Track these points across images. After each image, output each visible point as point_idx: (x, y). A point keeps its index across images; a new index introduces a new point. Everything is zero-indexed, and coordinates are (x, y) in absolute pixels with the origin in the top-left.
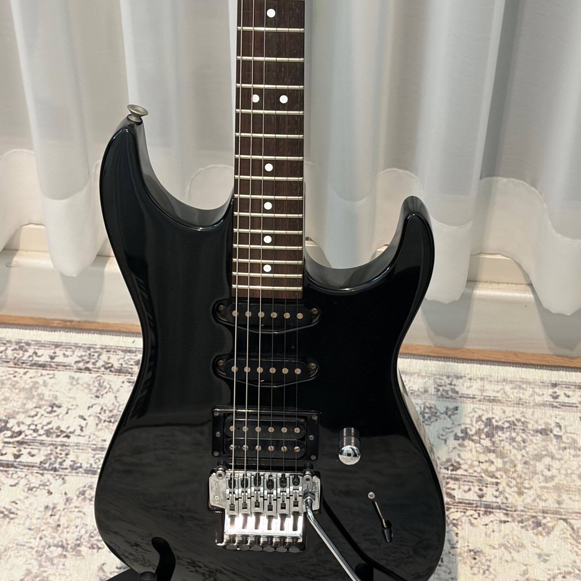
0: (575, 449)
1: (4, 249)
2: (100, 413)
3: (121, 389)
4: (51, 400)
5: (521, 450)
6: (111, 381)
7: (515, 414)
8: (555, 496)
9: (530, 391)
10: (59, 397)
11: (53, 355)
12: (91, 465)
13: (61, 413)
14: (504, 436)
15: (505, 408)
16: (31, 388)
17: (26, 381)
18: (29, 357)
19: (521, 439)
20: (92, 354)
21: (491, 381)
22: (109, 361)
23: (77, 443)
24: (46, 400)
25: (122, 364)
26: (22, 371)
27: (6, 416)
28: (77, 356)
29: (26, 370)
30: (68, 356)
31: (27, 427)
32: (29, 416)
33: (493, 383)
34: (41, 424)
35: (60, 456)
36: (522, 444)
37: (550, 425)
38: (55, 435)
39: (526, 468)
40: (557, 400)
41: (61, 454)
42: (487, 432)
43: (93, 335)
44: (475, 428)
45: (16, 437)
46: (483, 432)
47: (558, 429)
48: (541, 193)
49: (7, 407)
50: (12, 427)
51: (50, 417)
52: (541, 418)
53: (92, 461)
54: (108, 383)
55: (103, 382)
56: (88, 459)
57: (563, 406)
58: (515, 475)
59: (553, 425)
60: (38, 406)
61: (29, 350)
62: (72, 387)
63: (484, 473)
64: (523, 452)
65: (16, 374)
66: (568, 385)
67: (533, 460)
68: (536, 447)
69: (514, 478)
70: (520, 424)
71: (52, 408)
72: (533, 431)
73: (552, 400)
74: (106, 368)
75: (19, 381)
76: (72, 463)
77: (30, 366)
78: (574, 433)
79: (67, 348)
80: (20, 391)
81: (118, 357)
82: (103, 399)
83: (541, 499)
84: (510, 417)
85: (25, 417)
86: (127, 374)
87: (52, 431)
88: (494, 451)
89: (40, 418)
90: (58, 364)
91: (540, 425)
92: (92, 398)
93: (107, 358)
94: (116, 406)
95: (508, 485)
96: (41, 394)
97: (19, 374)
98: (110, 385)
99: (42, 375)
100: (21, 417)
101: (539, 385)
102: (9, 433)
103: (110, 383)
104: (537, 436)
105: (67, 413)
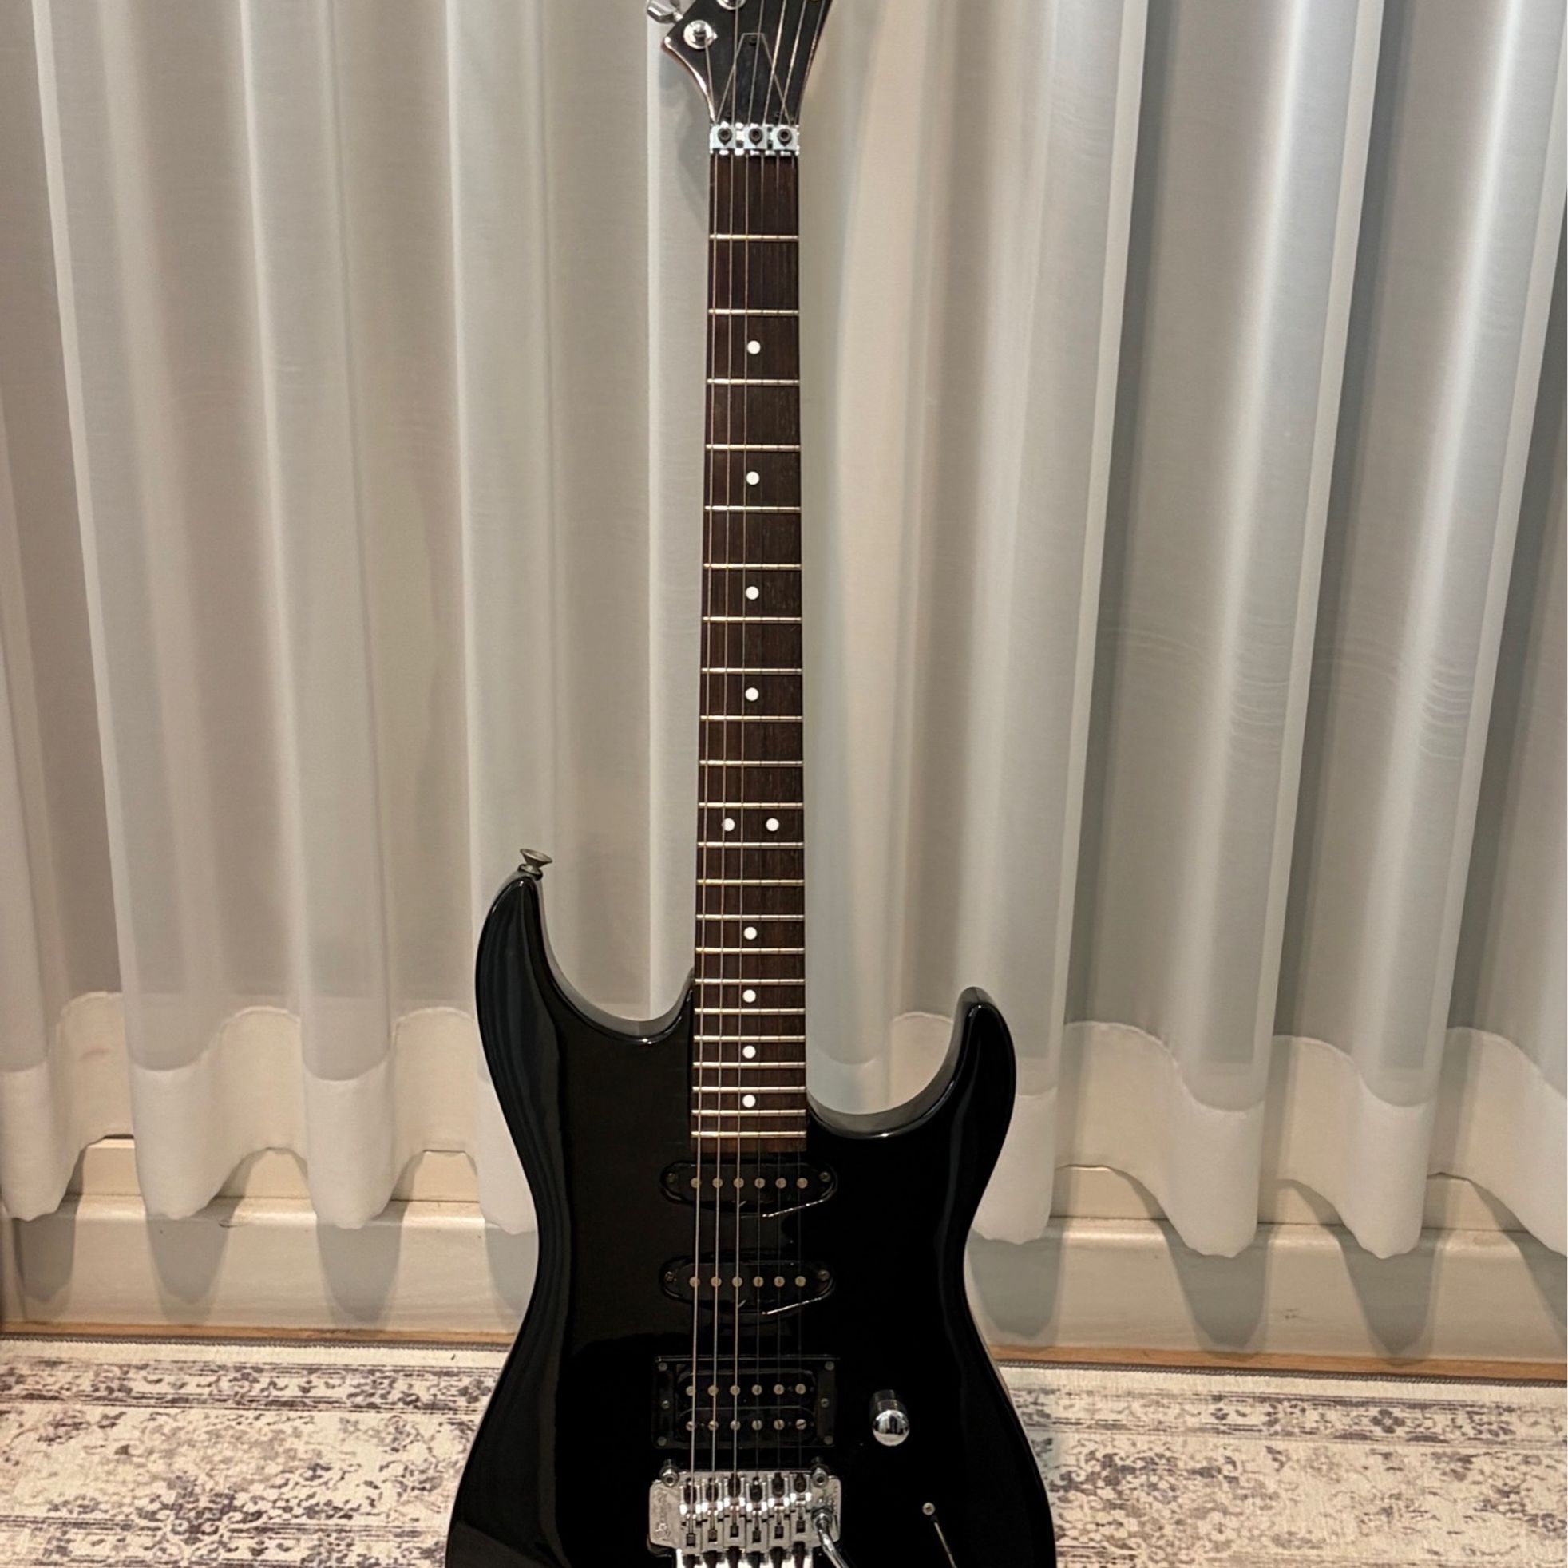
0: (1263, 1496)
1: (217, 1197)
2: (403, 1476)
3: (438, 1435)
4: (311, 1459)
5: (1169, 1503)
6: (417, 1424)
7: (1152, 1445)
9: (1175, 1409)
10: (324, 1453)
11: (306, 1386)
12: (396, 1560)
13: (331, 1479)
14: (1136, 1482)
15: (1134, 1437)
16: (271, 1441)
17: (260, 1429)
18: (263, 1390)
19: (1168, 1485)
21: (1106, 1396)
22: (411, 1392)
23: (367, 1526)
24: (301, 1460)
25: (435, 1395)
26: (251, 1414)
27: (229, 1488)
28: (351, 1385)
29: (258, 1412)
30: (333, 1387)
31: (271, 1504)
32: (273, 1487)
33: (1109, 1398)
34: (296, 1497)
35: (337, 1548)
36: (1171, 1494)
37: (1216, 1460)
38: (323, 1515)
39: (1180, 1531)
40: (1224, 1422)
41: (338, 1545)
42: (1106, 1477)
43: (377, 1350)
44: (1085, 1471)
45: (251, 1521)
46: (1100, 1478)
47: (1230, 1467)
48: (1166, 1044)
49: (230, 1473)
50: (243, 1506)
51: (311, 1487)
52: (1200, 1451)
53: (397, 1554)
54: (413, 1427)
55: (404, 1426)
56: (390, 1551)
57: (1235, 1430)
58: (1161, 1543)
59: (1221, 1460)
60: (287, 1469)
61: (261, 1380)
62: (346, 1435)
63: (1108, 1541)
64: (1174, 1505)
65: (240, 1420)
66: (1241, 1398)
67: (1190, 1517)
68: (1194, 1496)
69: (1160, 1547)
70: (1164, 1461)
71: (314, 1470)
72: (1187, 1471)
73: (1216, 1421)
74: (408, 1403)
75: (248, 1430)
76: (360, 1559)
77: (266, 1405)
78: (1259, 1472)
79: (330, 1373)
80: (251, 1448)
81: (429, 1383)
82: (406, 1453)
84: (1144, 1452)
85: (265, 1489)
86: (446, 1411)
87: (317, 1508)
88: (1121, 1507)
89: (293, 1489)
90: (317, 1400)
91: (1198, 1462)
92: (386, 1452)
93: (406, 1386)
94: (431, 1464)
95: (1151, 1559)
96: (290, 1450)
97: (247, 1418)
98: (417, 1430)
99: (288, 1419)
100: (257, 1489)
101: (1190, 1399)
102: (238, 1516)
103: (417, 1426)
104: (1195, 1479)
105: (342, 1478)
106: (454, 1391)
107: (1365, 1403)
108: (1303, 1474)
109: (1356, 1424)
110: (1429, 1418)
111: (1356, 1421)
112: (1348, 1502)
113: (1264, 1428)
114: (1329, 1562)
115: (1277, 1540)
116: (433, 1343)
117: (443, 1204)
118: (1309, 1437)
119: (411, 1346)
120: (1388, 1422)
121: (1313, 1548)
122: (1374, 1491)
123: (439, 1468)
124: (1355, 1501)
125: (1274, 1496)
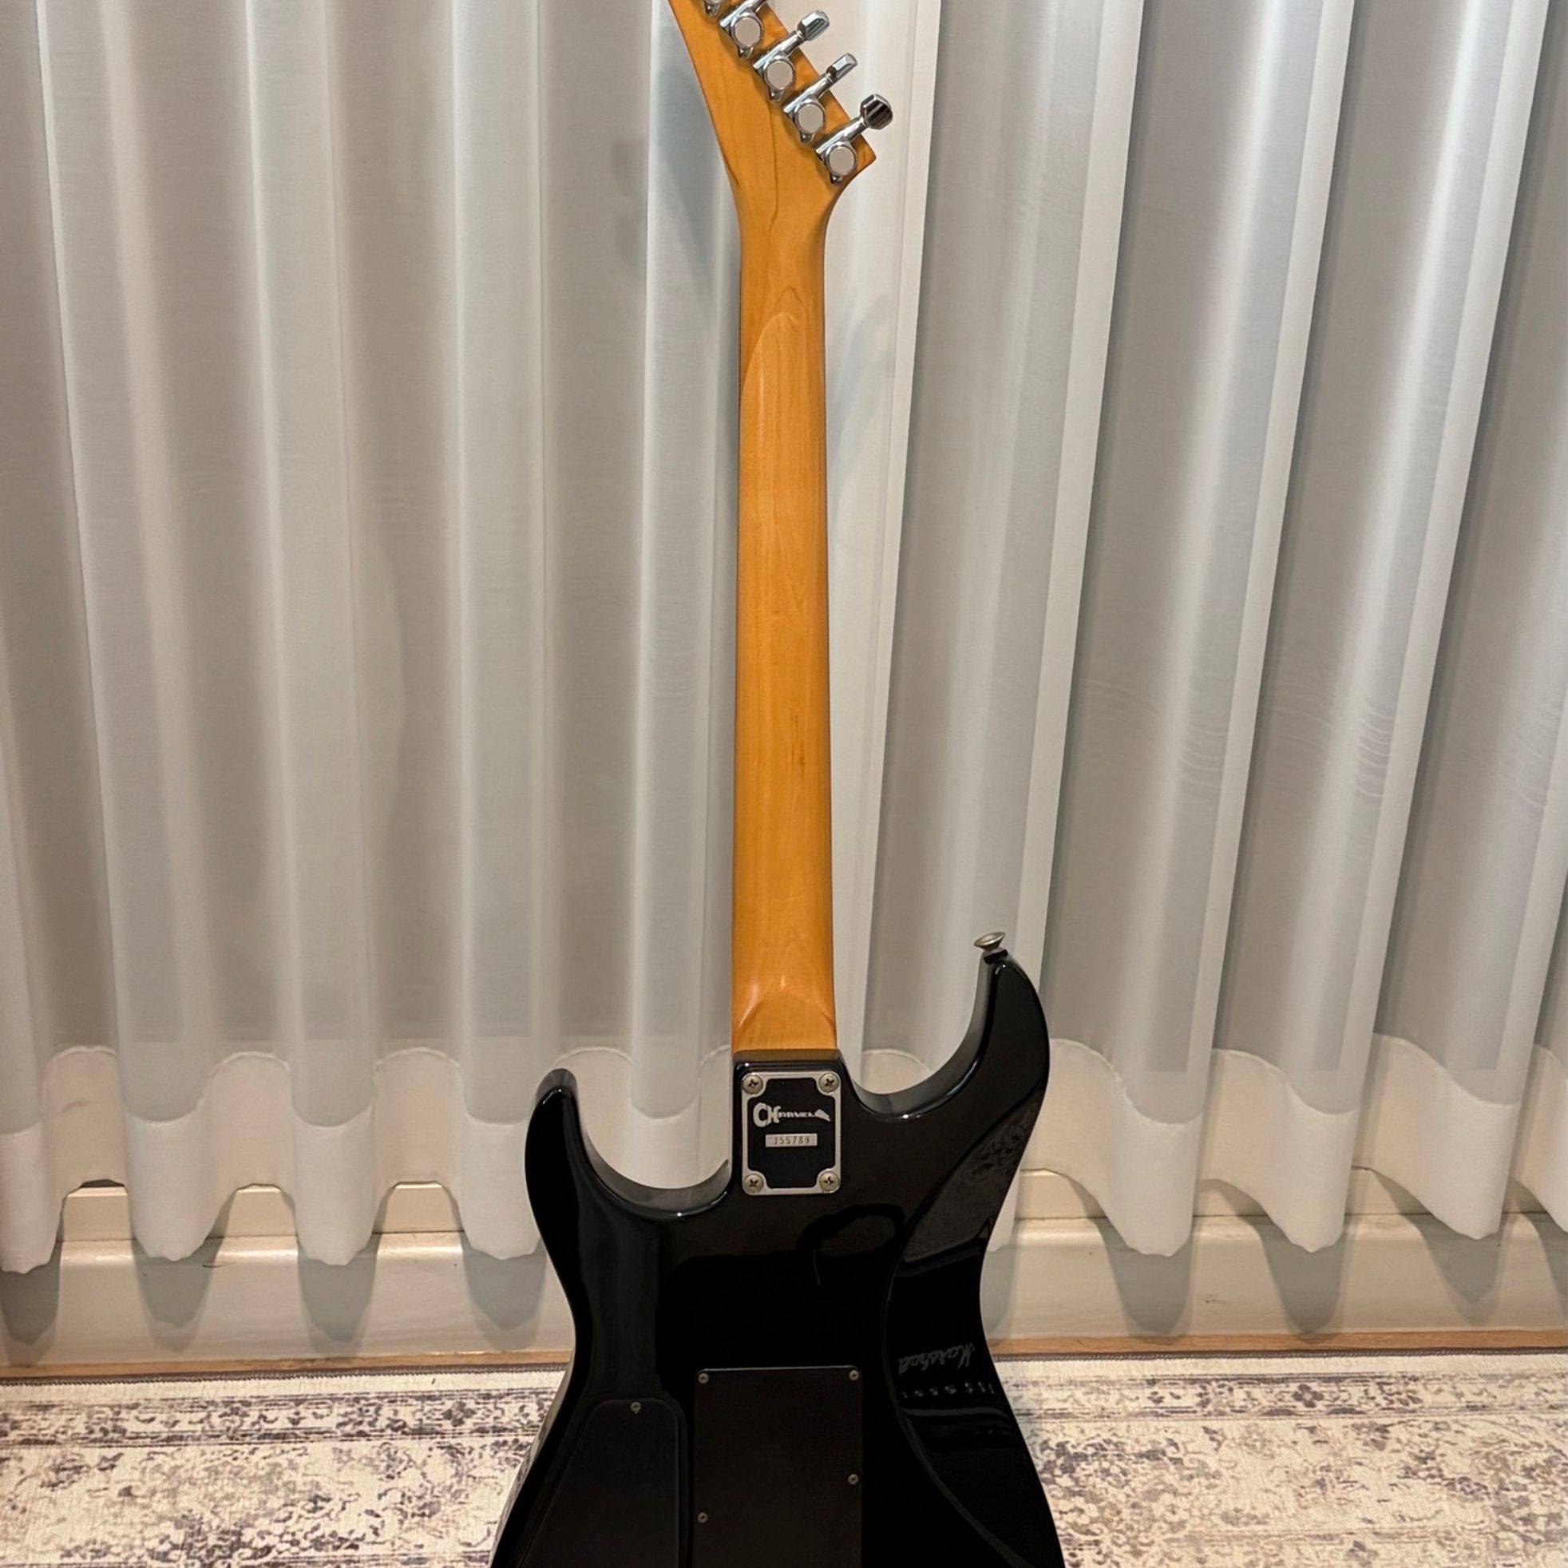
0: (1207, 1476)
2: (402, 1503)
3: (429, 1460)
4: (311, 1491)
5: (1123, 1487)
6: (408, 1449)
7: (1099, 1432)
8: (1192, 1550)
9: (1115, 1396)
10: (322, 1484)
11: (296, 1417)
13: (332, 1510)
14: (1090, 1469)
15: (1085, 1426)
16: (269, 1474)
17: (257, 1463)
18: (253, 1424)
19: (1119, 1470)
20: (365, 1408)
21: (1050, 1386)
22: (398, 1417)
23: (374, 1555)
24: (300, 1492)
25: (421, 1420)
26: (246, 1449)
27: (235, 1525)
28: (339, 1415)
29: (253, 1446)
30: (322, 1417)
31: (278, 1539)
32: (277, 1521)
33: (1054, 1388)
34: (302, 1530)
36: (1123, 1478)
37: (1159, 1443)
38: (330, 1546)
39: (1137, 1514)
40: (1161, 1405)
42: (1062, 1465)
43: (358, 1378)
44: (1042, 1460)
45: (261, 1557)
46: (1056, 1466)
47: (1173, 1449)
49: (234, 1509)
50: (251, 1542)
51: (315, 1519)
52: (1144, 1435)
54: (404, 1453)
55: (396, 1452)
57: (1172, 1412)
58: (1122, 1527)
59: (1164, 1443)
60: (289, 1502)
61: (251, 1413)
62: (341, 1465)
63: (1073, 1528)
64: (1127, 1489)
65: (235, 1455)
66: (1173, 1381)
67: (1145, 1500)
68: (1144, 1479)
69: (1120, 1531)
70: (1112, 1447)
71: (315, 1502)
72: (1134, 1454)
73: (1153, 1405)
74: (395, 1430)
75: (245, 1465)
77: (259, 1438)
78: (1199, 1453)
79: (317, 1404)
80: (250, 1482)
81: (413, 1409)
82: (400, 1480)
83: (1171, 1559)
84: (1093, 1438)
85: (270, 1524)
86: (434, 1435)
87: (323, 1540)
88: (1080, 1494)
89: (297, 1522)
90: (309, 1431)
91: (1143, 1445)
92: (381, 1479)
93: (392, 1412)
94: (427, 1489)
95: (1114, 1543)
96: (289, 1482)
97: (243, 1453)
98: (408, 1456)
99: (283, 1452)
100: (263, 1524)
101: (1127, 1385)
102: (248, 1552)
103: (408, 1452)
104: (1143, 1463)
105: (343, 1508)
106: (438, 1415)
107: (1285, 1380)
108: (1239, 1452)
109: (1280, 1400)
110: (1344, 1391)
111: (1279, 1397)
112: (1284, 1476)
113: (1198, 1409)
114: (1275, 1536)
115: (1225, 1517)
116: (412, 1367)
117: (417, 1235)
118: (1239, 1415)
119: (391, 1371)
120: (1308, 1397)
121: (1259, 1523)
122: (1306, 1464)
123: (435, 1493)
124: (1290, 1476)
125: (1217, 1475)
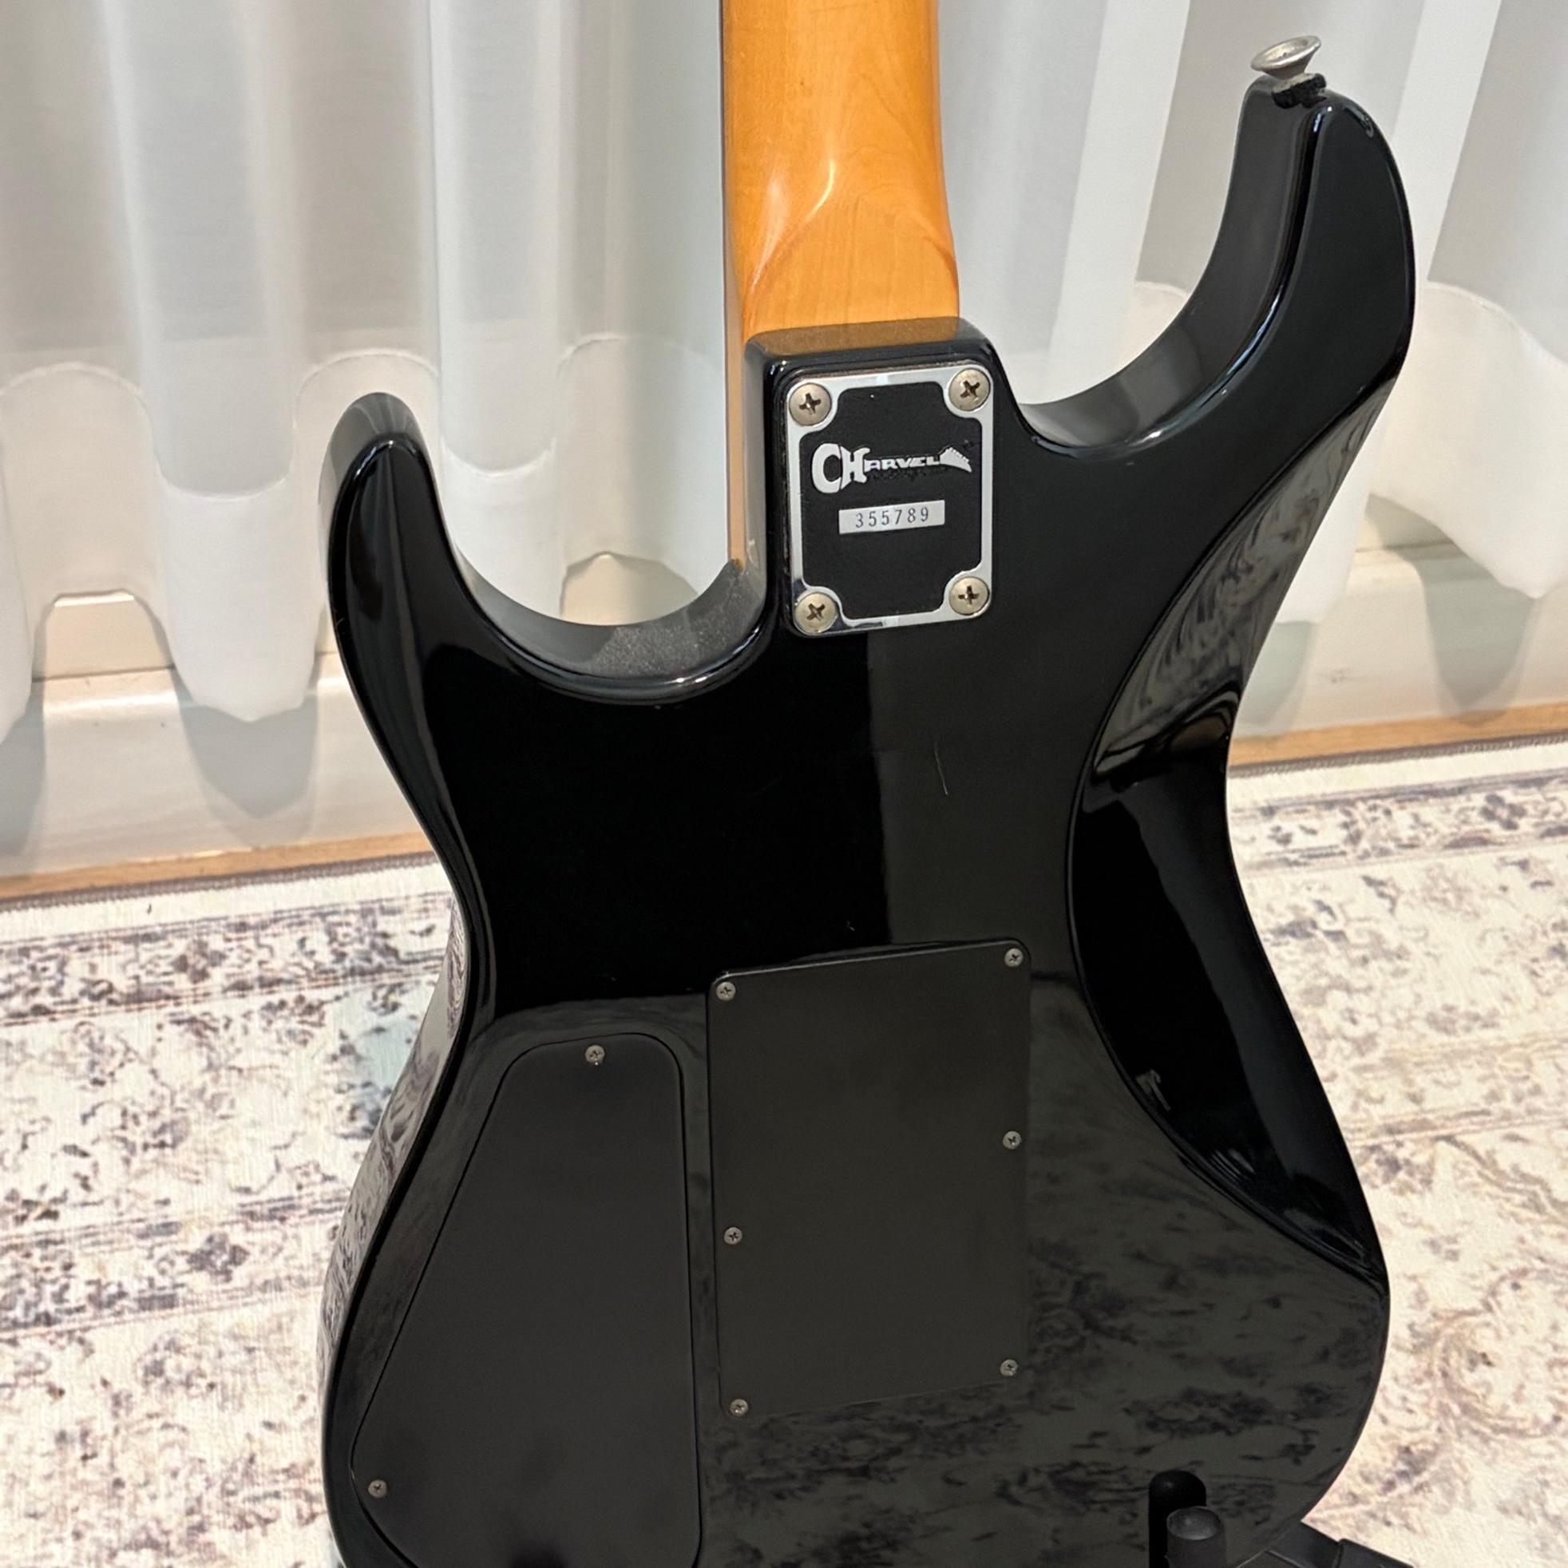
0: (1388, 955)
2: (123, 1127)
3: (160, 1046)
6: (121, 1031)
8: (1397, 1082)
12: (151, 1281)
20: (40, 965)
22: (98, 977)
23: (88, 1227)
25: (137, 978)
35: (49, 1276)
37: (1304, 909)
38: (10, 1218)
40: (1291, 847)
41: (48, 1269)
43: (23, 913)
47: (1326, 916)
52: (1278, 898)
53: (149, 1269)
54: (117, 1037)
55: (102, 1038)
56: (136, 1266)
57: (1311, 857)
59: (1311, 908)
62: (11, 1068)
66: (1300, 806)
67: (1305, 1005)
68: (1297, 972)
72: (1274, 932)
73: (1279, 848)
74: (96, 998)
76: (92, 1289)
78: (1368, 919)
81: (121, 959)
82: (117, 1087)
83: (1370, 1100)
86: (162, 1002)
91: (1281, 915)
92: (83, 1088)
93: (87, 968)
94: (163, 1097)
98: (123, 1041)
103: (122, 1036)
104: (1287, 943)
105: (24, 1147)
106: (164, 966)
107: (1462, 789)
108: (1426, 911)
109: (1465, 822)
110: (1554, 799)
111: (1462, 817)
112: (1503, 946)
113: (1348, 848)
114: (1516, 1046)
115: (1433, 1021)
116: (111, 888)
118: (1409, 852)
119: (77, 898)
120: (1504, 813)
121: (1486, 1026)
122: (1529, 923)
123: (179, 1104)
124: (1513, 945)
125: (1401, 954)
